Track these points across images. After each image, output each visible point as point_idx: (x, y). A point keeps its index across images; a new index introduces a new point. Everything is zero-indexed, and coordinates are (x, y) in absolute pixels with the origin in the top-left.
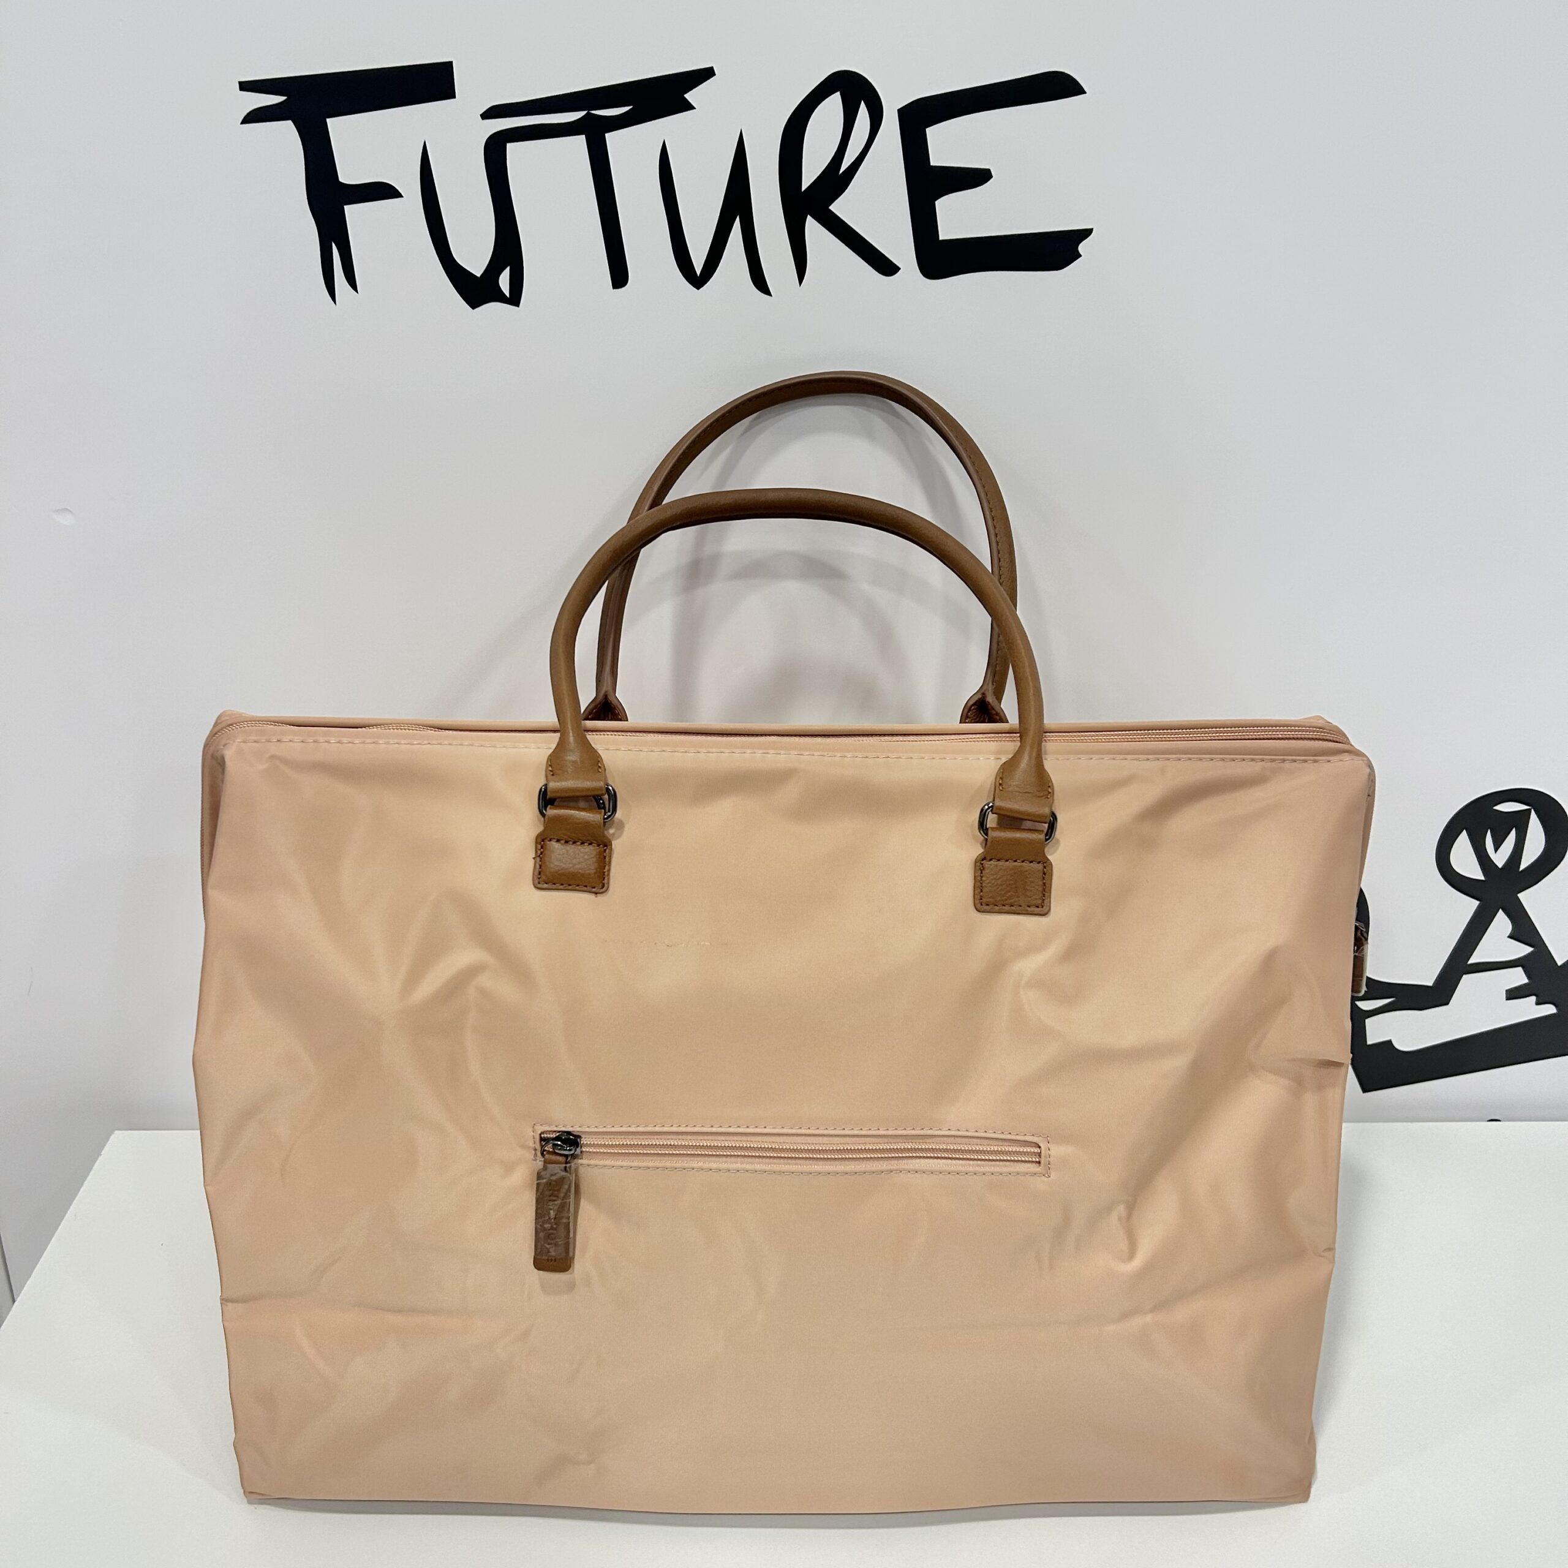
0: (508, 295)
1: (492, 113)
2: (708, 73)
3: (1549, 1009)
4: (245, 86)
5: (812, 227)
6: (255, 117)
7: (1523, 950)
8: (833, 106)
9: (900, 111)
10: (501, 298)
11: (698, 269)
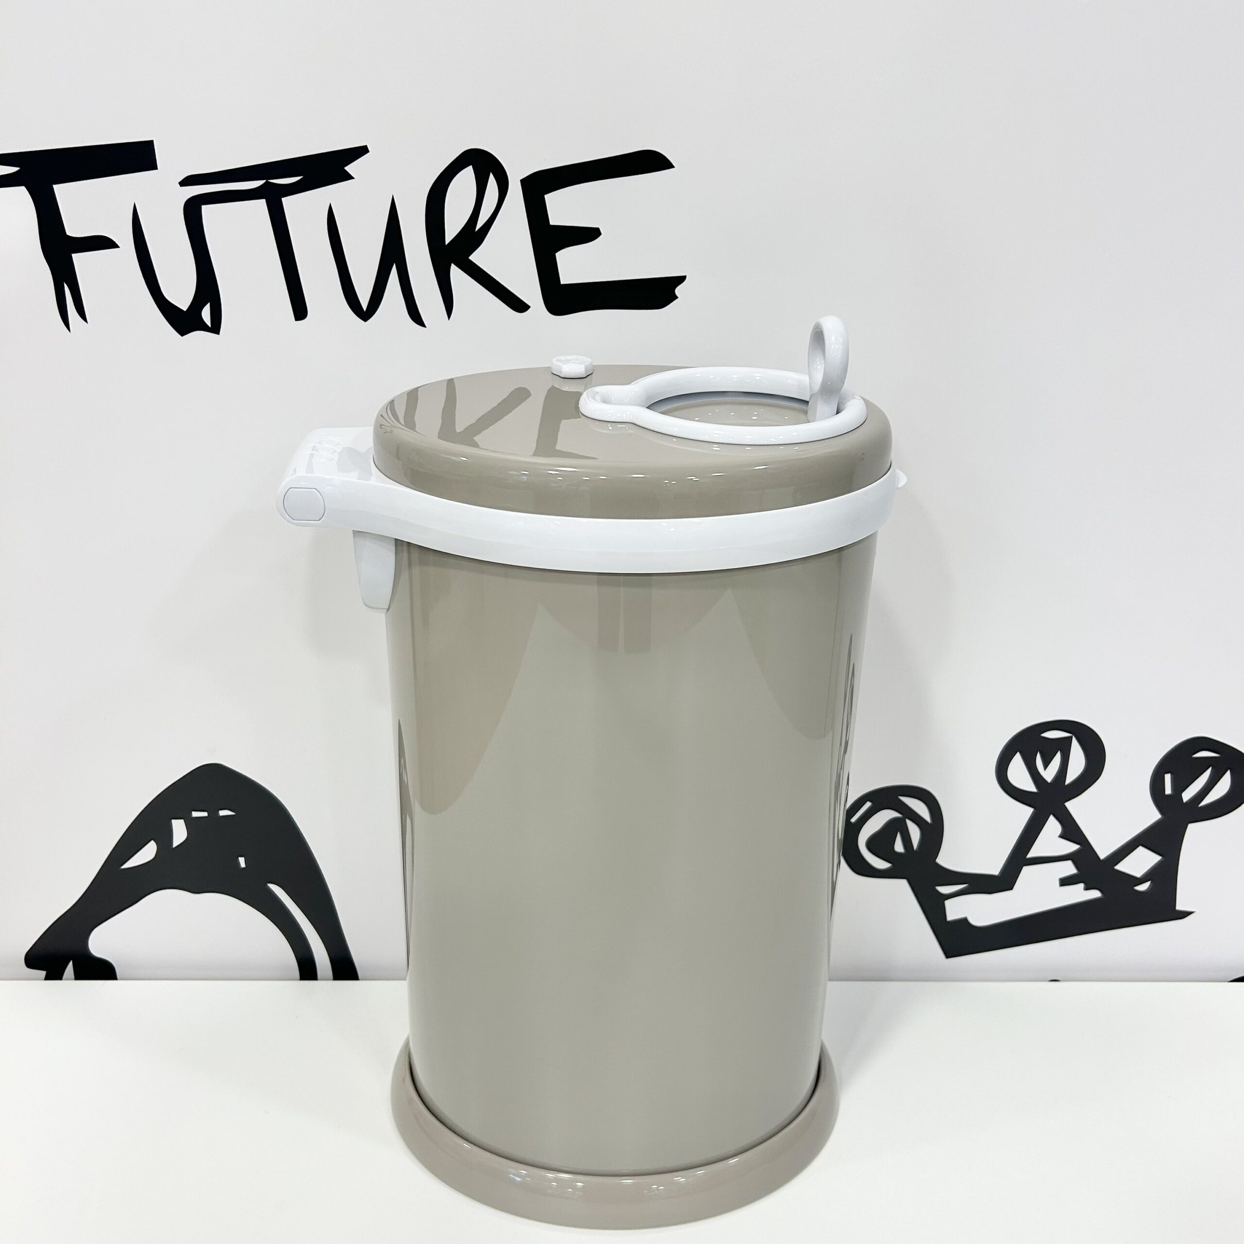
0: (208, 323)
1: (188, 181)
2: (362, 151)
3: (1095, 894)
5: (456, 274)
7: (1072, 847)
8: (467, 177)
9: (522, 181)
10: (203, 327)
11: (364, 306)
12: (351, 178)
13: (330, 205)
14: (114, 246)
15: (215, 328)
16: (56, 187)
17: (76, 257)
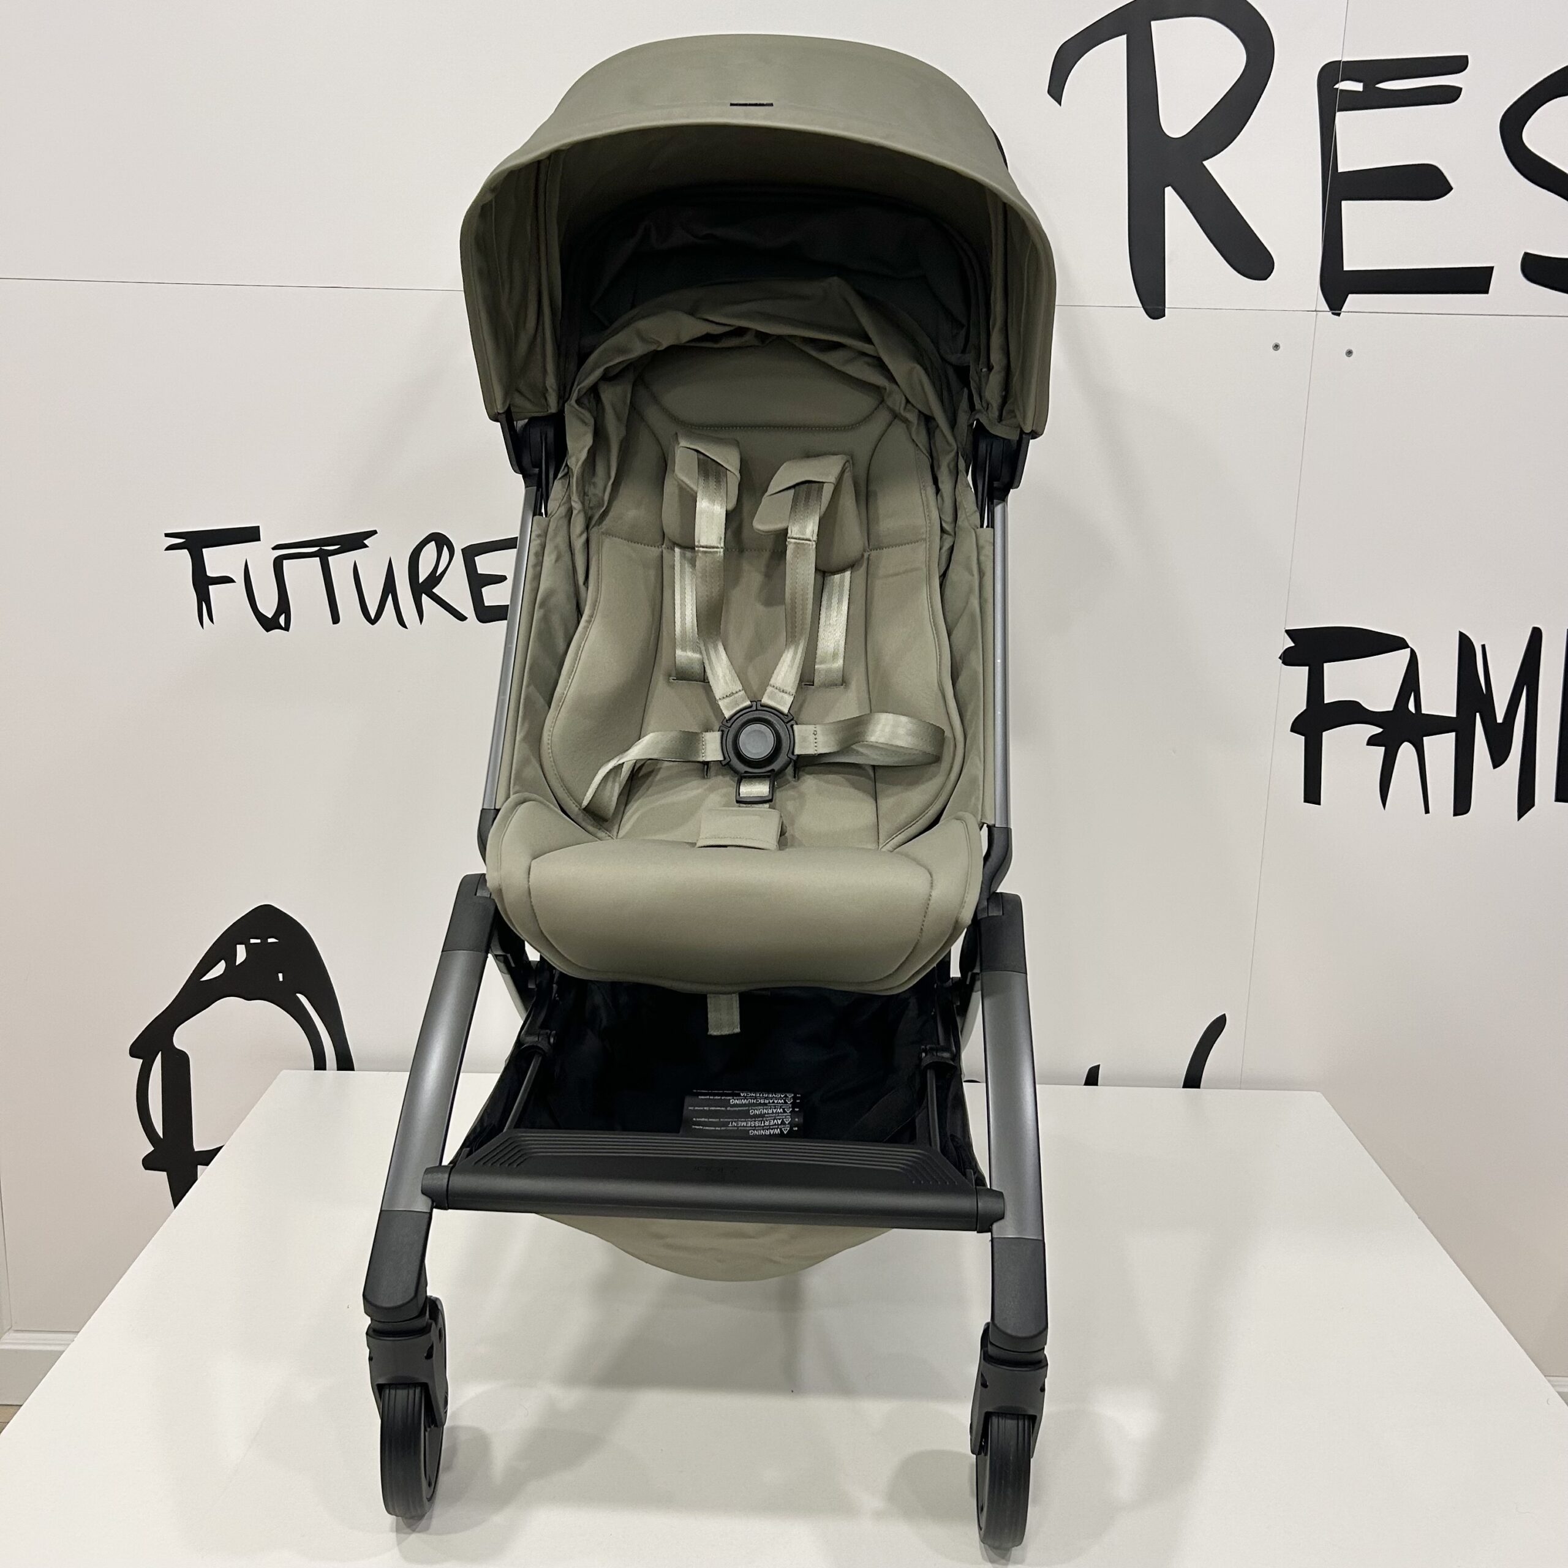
0: (283, 626)
1: (275, 548)
2: (375, 532)
4: (167, 535)
5: (425, 599)
6: (171, 548)
8: (432, 547)
9: (462, 550)
10: (280, 627)
11: (373, 617)
12: (367, 546)
13: (355, 562)
14: (233, 581)
15: (287, 628)
16: (204, 550)
17: (211, 587)
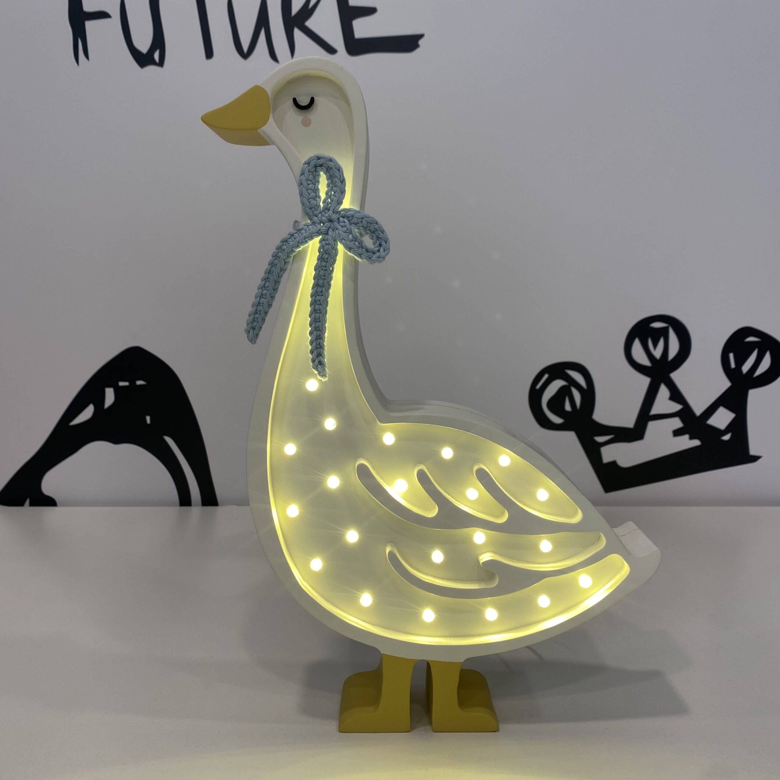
3: (696, 443)
5: (298, 33)
7: (677, 407)
10: (155, 63)
11: (246, 51)
14: (109, 17)
15: (161, 64)
17: (87, 23)
